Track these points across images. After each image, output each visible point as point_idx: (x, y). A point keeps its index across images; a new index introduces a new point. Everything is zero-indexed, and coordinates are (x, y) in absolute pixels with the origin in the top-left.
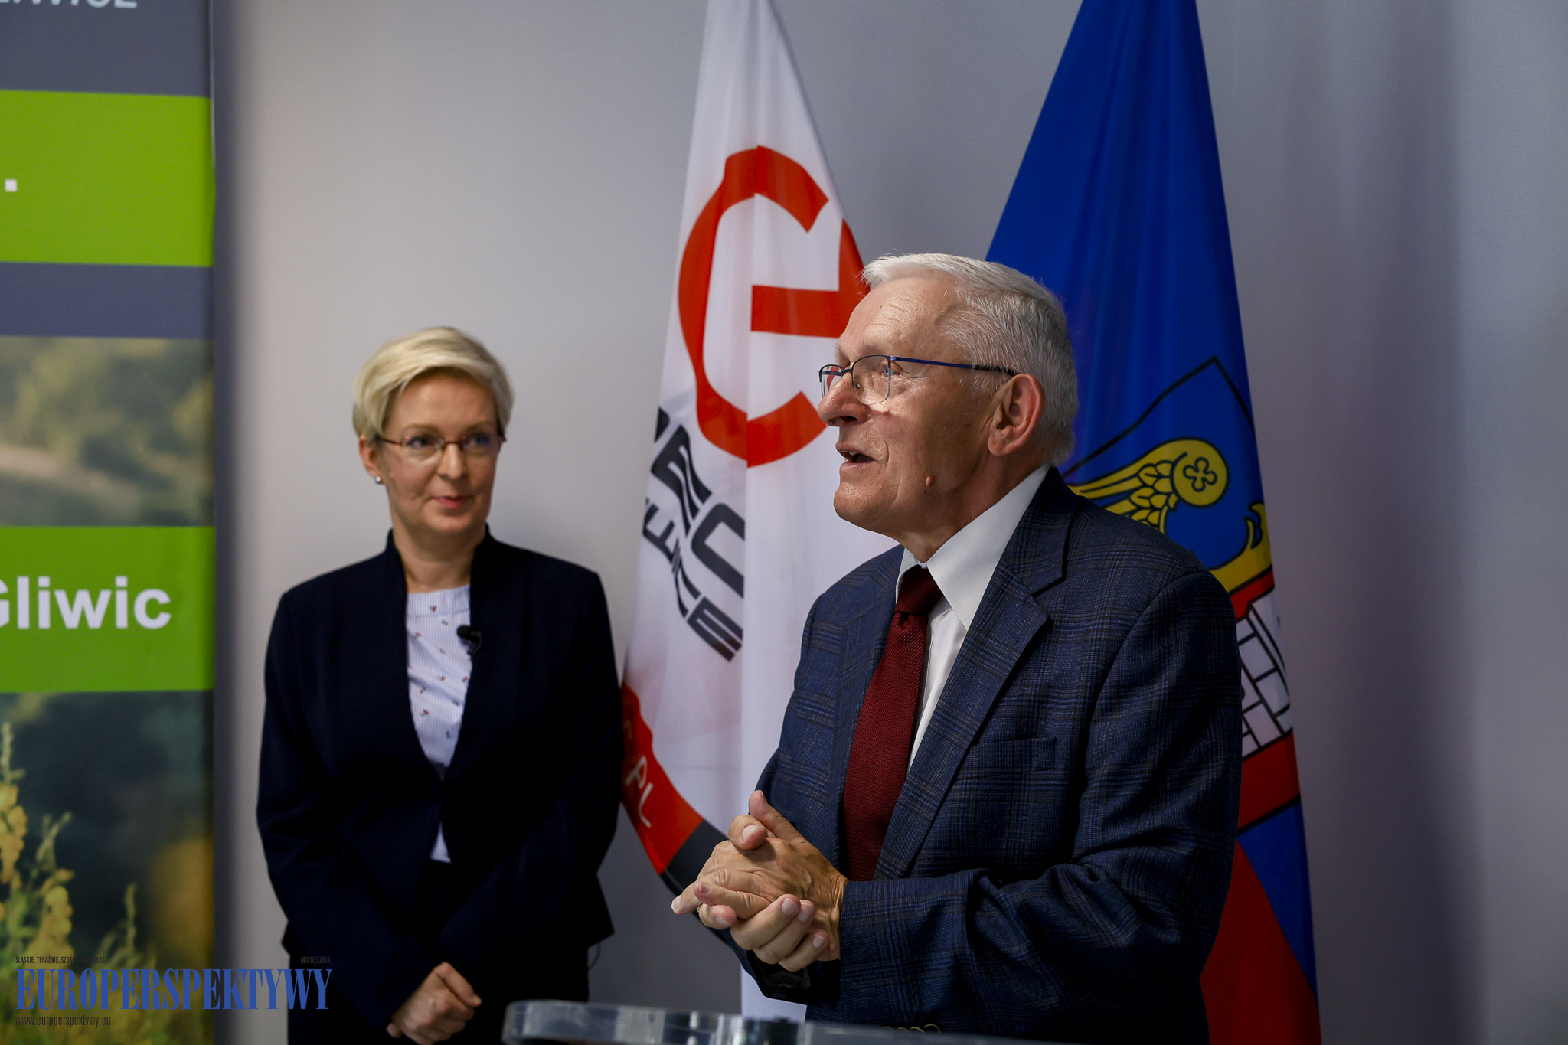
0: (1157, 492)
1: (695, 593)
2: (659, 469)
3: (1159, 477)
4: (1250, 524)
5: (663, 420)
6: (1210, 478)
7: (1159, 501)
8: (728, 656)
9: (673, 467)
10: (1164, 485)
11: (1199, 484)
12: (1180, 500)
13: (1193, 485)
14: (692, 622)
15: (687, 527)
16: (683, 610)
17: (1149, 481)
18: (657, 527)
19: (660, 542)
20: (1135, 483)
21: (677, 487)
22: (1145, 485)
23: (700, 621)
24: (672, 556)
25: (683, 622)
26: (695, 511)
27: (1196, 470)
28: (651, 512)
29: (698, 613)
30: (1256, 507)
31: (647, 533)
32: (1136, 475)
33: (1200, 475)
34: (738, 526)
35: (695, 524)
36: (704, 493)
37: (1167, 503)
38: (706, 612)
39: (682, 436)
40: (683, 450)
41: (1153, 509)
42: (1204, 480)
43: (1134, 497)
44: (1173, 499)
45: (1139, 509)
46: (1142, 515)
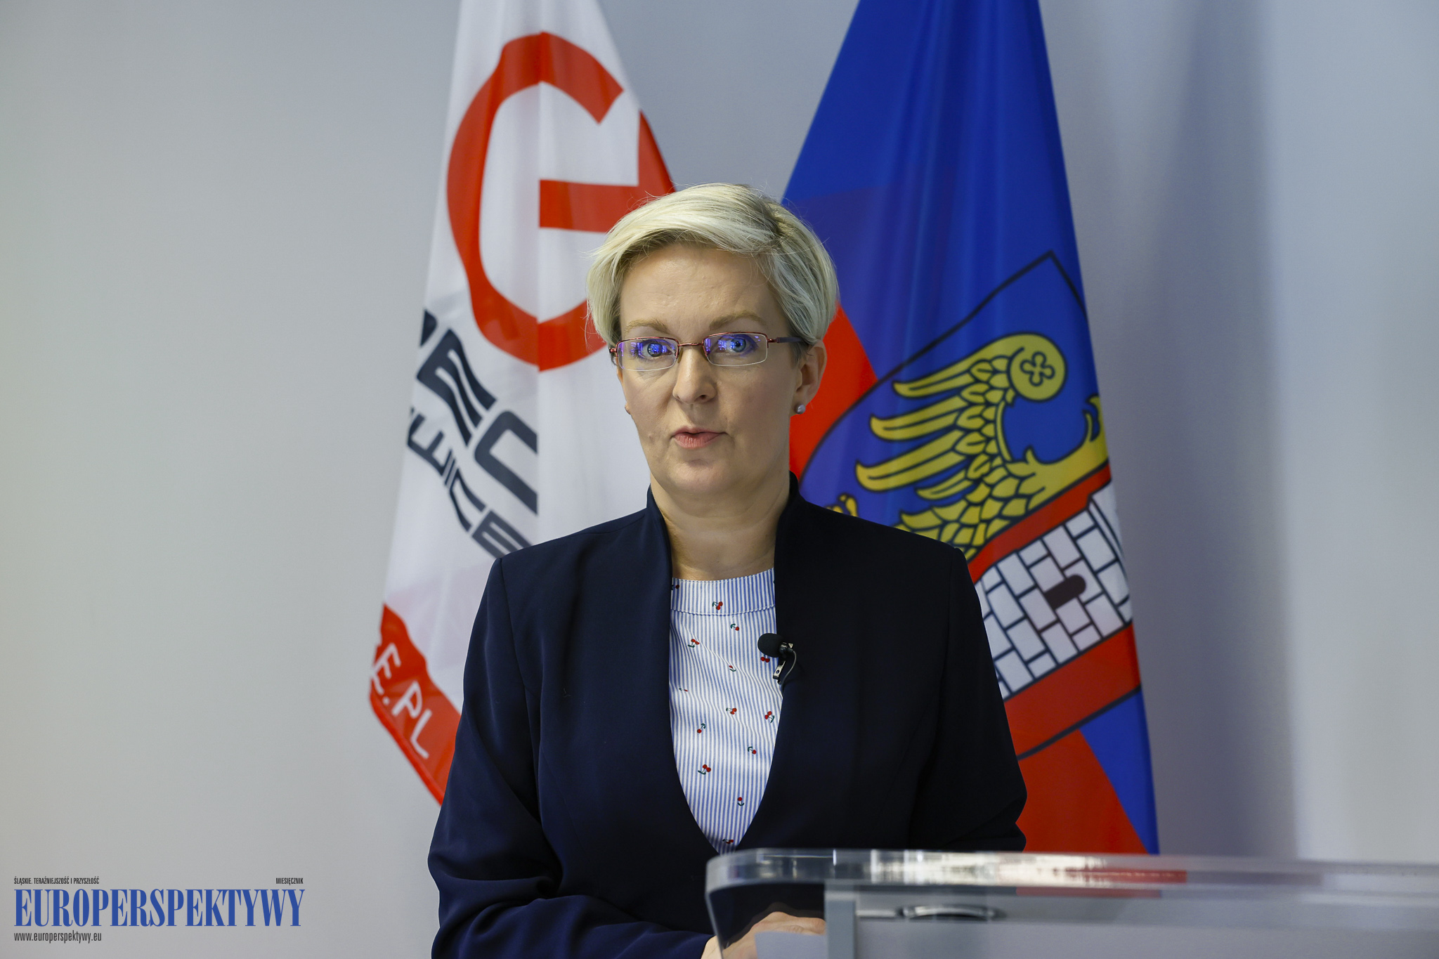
0: (992, 388)
1: (479, 505)
2: (425, 376)
3: (994, 372)
4: (1088, 416)
5: (429, 323)
6: (1047, 372)
7: (995, 396)
9: (442, 374)
10: (1000, 381)
11: (1036, 379)
12: (1018, 395)
13: (1031, 380)
14: (477, 537)
15: (466, 436)
16: (465, 524)
17: (984, 377)
20: (966, 379)
21: (449, 395)
22: (977, 381)
23: (486, 536)
24: (449, 472)
25: (466, 538)
26: (477, 419)
27: (1034, 364)
29: (484, 526)
30: (1094, 400)
32: (968, 371)
33: (1037, 370)
34: (532, 441)
35: (478, 433)
36: (489, 400)
37: (1004, 398)
38: (494, 526)
39: (452, 340)
40: (453, 356)
41: (988, 404)
42: (1042, 374)
43: (965, 394)
44: (1010, 396)
45: (971, 404)
46: (976, 410)
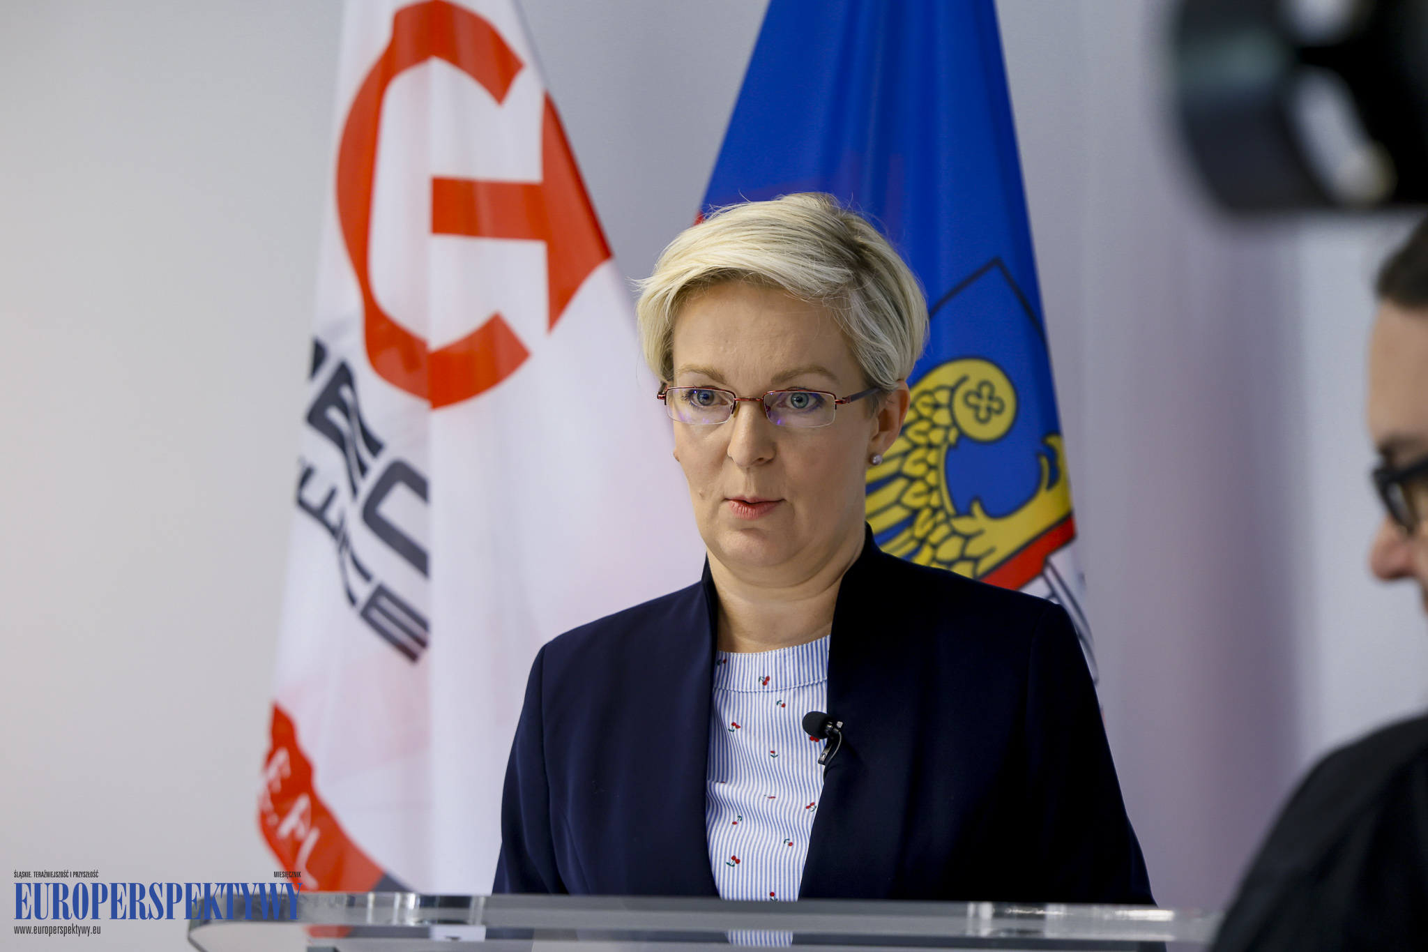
0: (934, 426)
1: (366, 575)
2: (316, 418)
3: (936, 406)
4: (1044, 462)
5: (319, 354)
6: (995, 406)
7: (936, 436)
8: (412, 656)
9: (335, 415)
10: (942, 417)
11: (983, 414)
12: (962, 436)
14: (365, 615)
15: (354, 490)
16: (352, 599)
17: (926, 412)
18: (314, 495)
19: (318, 514)
21: (340, 441)
23: (376, 615)
24: (337, 533)
25: (351, 618)
26: (363, 469)
27: (979, 395)
28: (307, 475)
29: (372, 602)
30: (1052, 441)
31: (302, 504)
33: (984, 403)
34: (420, 486)
35: (366, 486)
36: (375, 446)
37: (946, 439)
38: (384, 602)
39: (344, 374)
40: (346, 393)
41: (930, 446)
42: (989, 410)
44: (953, 435)
45: (916, 446)
46: (919, 454)
